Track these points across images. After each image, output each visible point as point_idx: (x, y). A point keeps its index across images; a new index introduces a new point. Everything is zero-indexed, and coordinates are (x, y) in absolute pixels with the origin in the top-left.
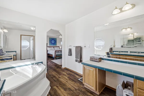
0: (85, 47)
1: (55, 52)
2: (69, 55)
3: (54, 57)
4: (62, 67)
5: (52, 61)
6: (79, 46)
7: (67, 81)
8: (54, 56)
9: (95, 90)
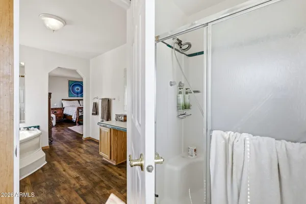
0: (114, 99)
1: (78, 110)
2: (93, 114)
3: (75, 120)
4: (83, 137)
5: (69, 128)
6: (106, 99)
7: (79, 155)
8: (74, 118)
9: (109, 158)
